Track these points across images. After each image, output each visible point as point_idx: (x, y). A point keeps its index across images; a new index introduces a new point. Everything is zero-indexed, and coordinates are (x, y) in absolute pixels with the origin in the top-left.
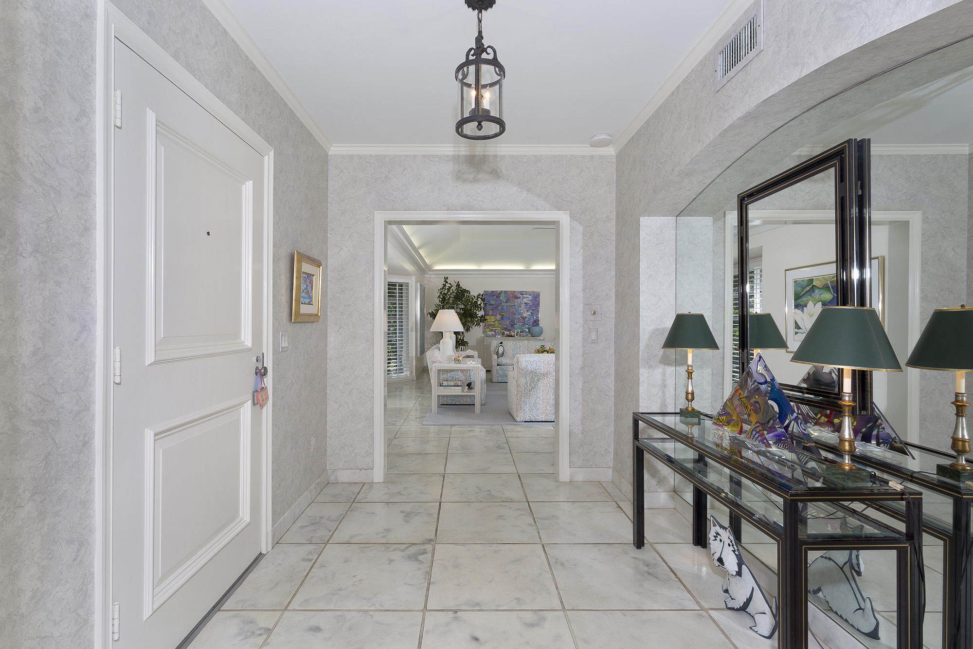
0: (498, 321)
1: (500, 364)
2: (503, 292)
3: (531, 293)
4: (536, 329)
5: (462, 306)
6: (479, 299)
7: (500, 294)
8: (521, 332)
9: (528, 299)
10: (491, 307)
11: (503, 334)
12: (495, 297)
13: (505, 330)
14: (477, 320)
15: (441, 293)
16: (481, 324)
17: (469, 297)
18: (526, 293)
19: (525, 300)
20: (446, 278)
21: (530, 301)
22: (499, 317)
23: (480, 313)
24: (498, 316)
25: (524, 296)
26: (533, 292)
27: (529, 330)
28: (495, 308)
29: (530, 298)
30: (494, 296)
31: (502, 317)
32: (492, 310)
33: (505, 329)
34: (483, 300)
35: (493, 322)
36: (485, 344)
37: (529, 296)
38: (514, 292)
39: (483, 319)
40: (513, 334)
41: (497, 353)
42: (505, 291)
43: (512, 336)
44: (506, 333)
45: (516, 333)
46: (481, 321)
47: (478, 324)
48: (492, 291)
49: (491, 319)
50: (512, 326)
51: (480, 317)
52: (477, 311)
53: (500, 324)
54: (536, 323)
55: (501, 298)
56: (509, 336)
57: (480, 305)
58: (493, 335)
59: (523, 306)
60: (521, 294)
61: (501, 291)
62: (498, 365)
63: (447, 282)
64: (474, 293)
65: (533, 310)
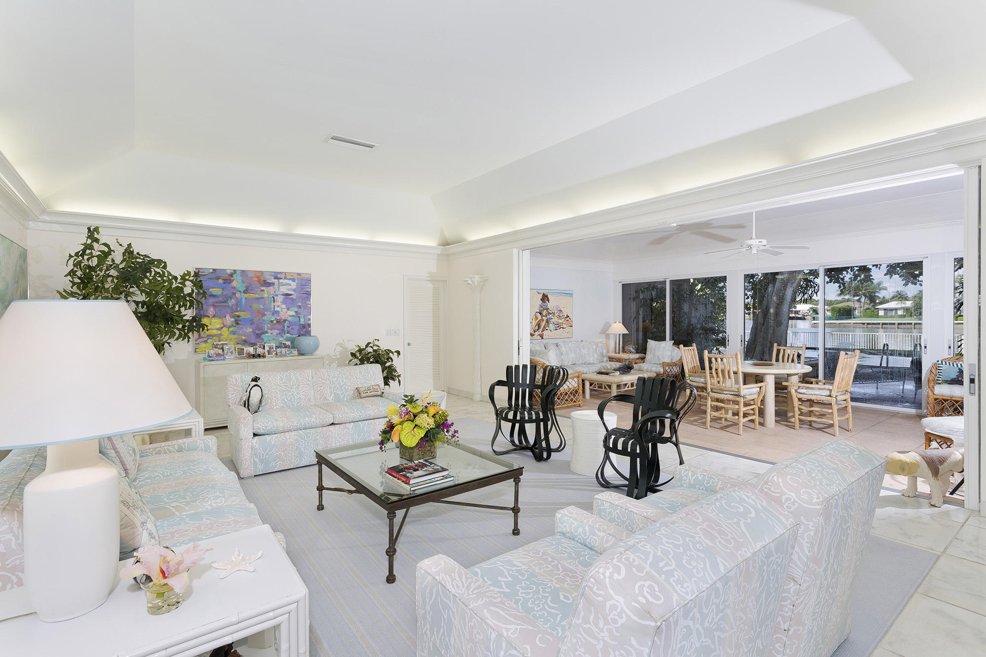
0: (229, 328)
1: (259, 432)
2: (238, 272)
3: (296, 277)
4: (305, 341)
5: (142, 298)
6: (187, 283)
7: (231, 275)
8: (277, 347)
9: (289, 287)
10: (212, 300)
11: (241, 352)
12: (221, 281)
13: (244, 345)
14: (180, 326)
15: (77, 264)
16: (190, 334)
17: (162, 276)
18: (286, 276)
19: (284, 289)
20: (92, 233)
21: (294, 290)
22: (229, 320)
23: (188, 314)
24: (228, 317)
25: (281, 281)
26: (299, 274)
27: (292, 343)
28: (221, 304)
29: (294, 285)
30: (218, 278)
31: (236, 320)
32: (214, 306)
33: (245, 342)
34: (198, 284)
35: (217, 329)
36: (202, 376)
37: (290, 282)
38: (262, 272)
39: (196, 325)
40: (260, 351)
41: (247, 404)
42: (243, 271)
43: (259, 356)
44: (245, 349)
45: (267, 348)
46: (191, 329)
47: (184, 336)
48: (214, 270)
49: (213, 324)
50: (258, 336)
51: (188, 321)
52: (182, 309)
53: (234, 333)
54: (305, 330)
55: (234, 284)
56: (254, 356)
57: (190, 295)
58: (218, 355)
59: (280, 299)
60: (276, 278)
61: (235, 271)
62: (255, 435)
63: (97, 240)
64: (176, 269)
65: (300, 307)
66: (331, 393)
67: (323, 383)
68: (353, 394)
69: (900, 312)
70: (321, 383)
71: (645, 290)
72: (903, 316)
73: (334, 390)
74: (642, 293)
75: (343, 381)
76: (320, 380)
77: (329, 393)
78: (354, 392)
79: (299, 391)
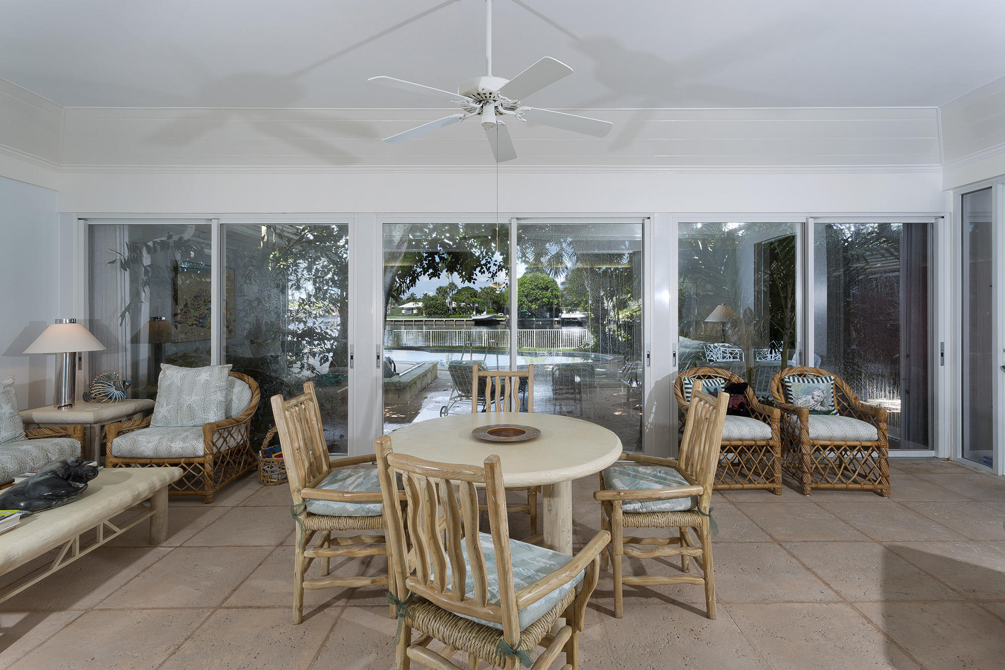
69: (415, 312)
71: (158, 247)
72: (417, 315)
74: (149, 252)
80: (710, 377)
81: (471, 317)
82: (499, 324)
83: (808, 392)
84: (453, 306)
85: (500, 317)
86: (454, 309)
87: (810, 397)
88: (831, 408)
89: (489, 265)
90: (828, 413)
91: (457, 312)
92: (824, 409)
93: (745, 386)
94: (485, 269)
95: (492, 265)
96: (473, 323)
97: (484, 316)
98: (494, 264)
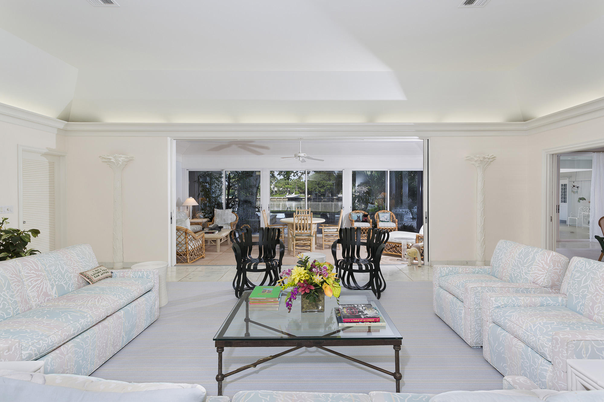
66: (52, 285)
67: (38, 276)
68: (78, 281)
70: (35, 275)
71: (203, 176)
73: (55, 282)
74: (201, 178)
75: (63, 268)
76: (33, 273)
77: (49, 286)
78: (78, 279)
79: (13, 292)
80: (359, 213)
81: (285, 196)
82: (302, 200)
83: (383, 216)
84: (275, 190)
85: (303, 196)
86: (276, 191)
87: (384, 218)
88: (389, 220)
89: (297, 173)
90: (388, 222)
91: (277, 193)
92: (387, 221)
93: (368, 215)
94: (295, 174)
95: (299, 172)
96: (287, 199)
97: (293, 195)
98: (300, 172)
